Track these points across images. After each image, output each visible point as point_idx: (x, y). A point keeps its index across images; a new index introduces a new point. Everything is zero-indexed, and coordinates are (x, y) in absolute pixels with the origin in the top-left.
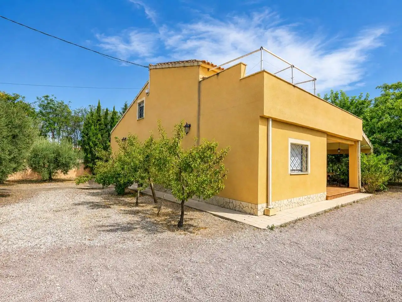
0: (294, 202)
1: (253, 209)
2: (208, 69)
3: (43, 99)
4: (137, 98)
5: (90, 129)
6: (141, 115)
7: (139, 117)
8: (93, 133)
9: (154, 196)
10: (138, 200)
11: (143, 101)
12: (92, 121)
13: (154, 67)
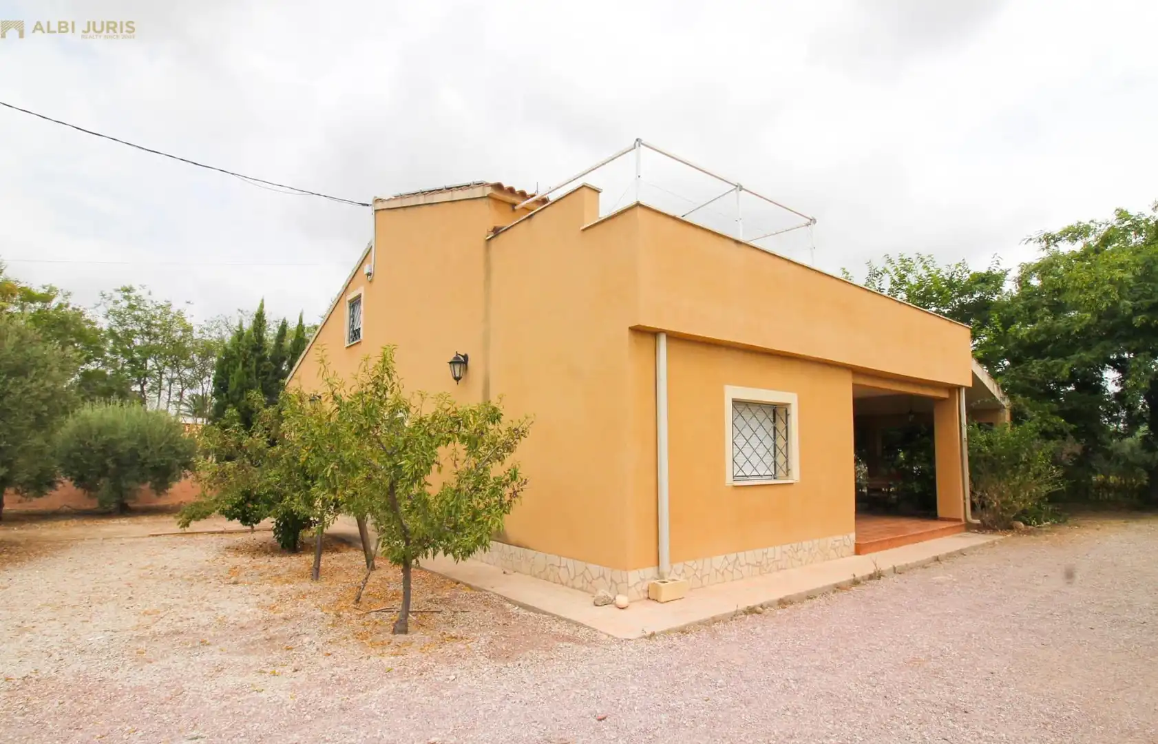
0: (748, 562)
1: (616, 584)
2: (514, 205)
3: (118, 296)
4: (346, 289)
5: (233, 372)
6: (355, 334)
7: (351, 340)
8: (240, 384)
9: (366, 550)
10: (318, 560)
11: (359, 296)
12: (239, 351)
13: (386, 203)
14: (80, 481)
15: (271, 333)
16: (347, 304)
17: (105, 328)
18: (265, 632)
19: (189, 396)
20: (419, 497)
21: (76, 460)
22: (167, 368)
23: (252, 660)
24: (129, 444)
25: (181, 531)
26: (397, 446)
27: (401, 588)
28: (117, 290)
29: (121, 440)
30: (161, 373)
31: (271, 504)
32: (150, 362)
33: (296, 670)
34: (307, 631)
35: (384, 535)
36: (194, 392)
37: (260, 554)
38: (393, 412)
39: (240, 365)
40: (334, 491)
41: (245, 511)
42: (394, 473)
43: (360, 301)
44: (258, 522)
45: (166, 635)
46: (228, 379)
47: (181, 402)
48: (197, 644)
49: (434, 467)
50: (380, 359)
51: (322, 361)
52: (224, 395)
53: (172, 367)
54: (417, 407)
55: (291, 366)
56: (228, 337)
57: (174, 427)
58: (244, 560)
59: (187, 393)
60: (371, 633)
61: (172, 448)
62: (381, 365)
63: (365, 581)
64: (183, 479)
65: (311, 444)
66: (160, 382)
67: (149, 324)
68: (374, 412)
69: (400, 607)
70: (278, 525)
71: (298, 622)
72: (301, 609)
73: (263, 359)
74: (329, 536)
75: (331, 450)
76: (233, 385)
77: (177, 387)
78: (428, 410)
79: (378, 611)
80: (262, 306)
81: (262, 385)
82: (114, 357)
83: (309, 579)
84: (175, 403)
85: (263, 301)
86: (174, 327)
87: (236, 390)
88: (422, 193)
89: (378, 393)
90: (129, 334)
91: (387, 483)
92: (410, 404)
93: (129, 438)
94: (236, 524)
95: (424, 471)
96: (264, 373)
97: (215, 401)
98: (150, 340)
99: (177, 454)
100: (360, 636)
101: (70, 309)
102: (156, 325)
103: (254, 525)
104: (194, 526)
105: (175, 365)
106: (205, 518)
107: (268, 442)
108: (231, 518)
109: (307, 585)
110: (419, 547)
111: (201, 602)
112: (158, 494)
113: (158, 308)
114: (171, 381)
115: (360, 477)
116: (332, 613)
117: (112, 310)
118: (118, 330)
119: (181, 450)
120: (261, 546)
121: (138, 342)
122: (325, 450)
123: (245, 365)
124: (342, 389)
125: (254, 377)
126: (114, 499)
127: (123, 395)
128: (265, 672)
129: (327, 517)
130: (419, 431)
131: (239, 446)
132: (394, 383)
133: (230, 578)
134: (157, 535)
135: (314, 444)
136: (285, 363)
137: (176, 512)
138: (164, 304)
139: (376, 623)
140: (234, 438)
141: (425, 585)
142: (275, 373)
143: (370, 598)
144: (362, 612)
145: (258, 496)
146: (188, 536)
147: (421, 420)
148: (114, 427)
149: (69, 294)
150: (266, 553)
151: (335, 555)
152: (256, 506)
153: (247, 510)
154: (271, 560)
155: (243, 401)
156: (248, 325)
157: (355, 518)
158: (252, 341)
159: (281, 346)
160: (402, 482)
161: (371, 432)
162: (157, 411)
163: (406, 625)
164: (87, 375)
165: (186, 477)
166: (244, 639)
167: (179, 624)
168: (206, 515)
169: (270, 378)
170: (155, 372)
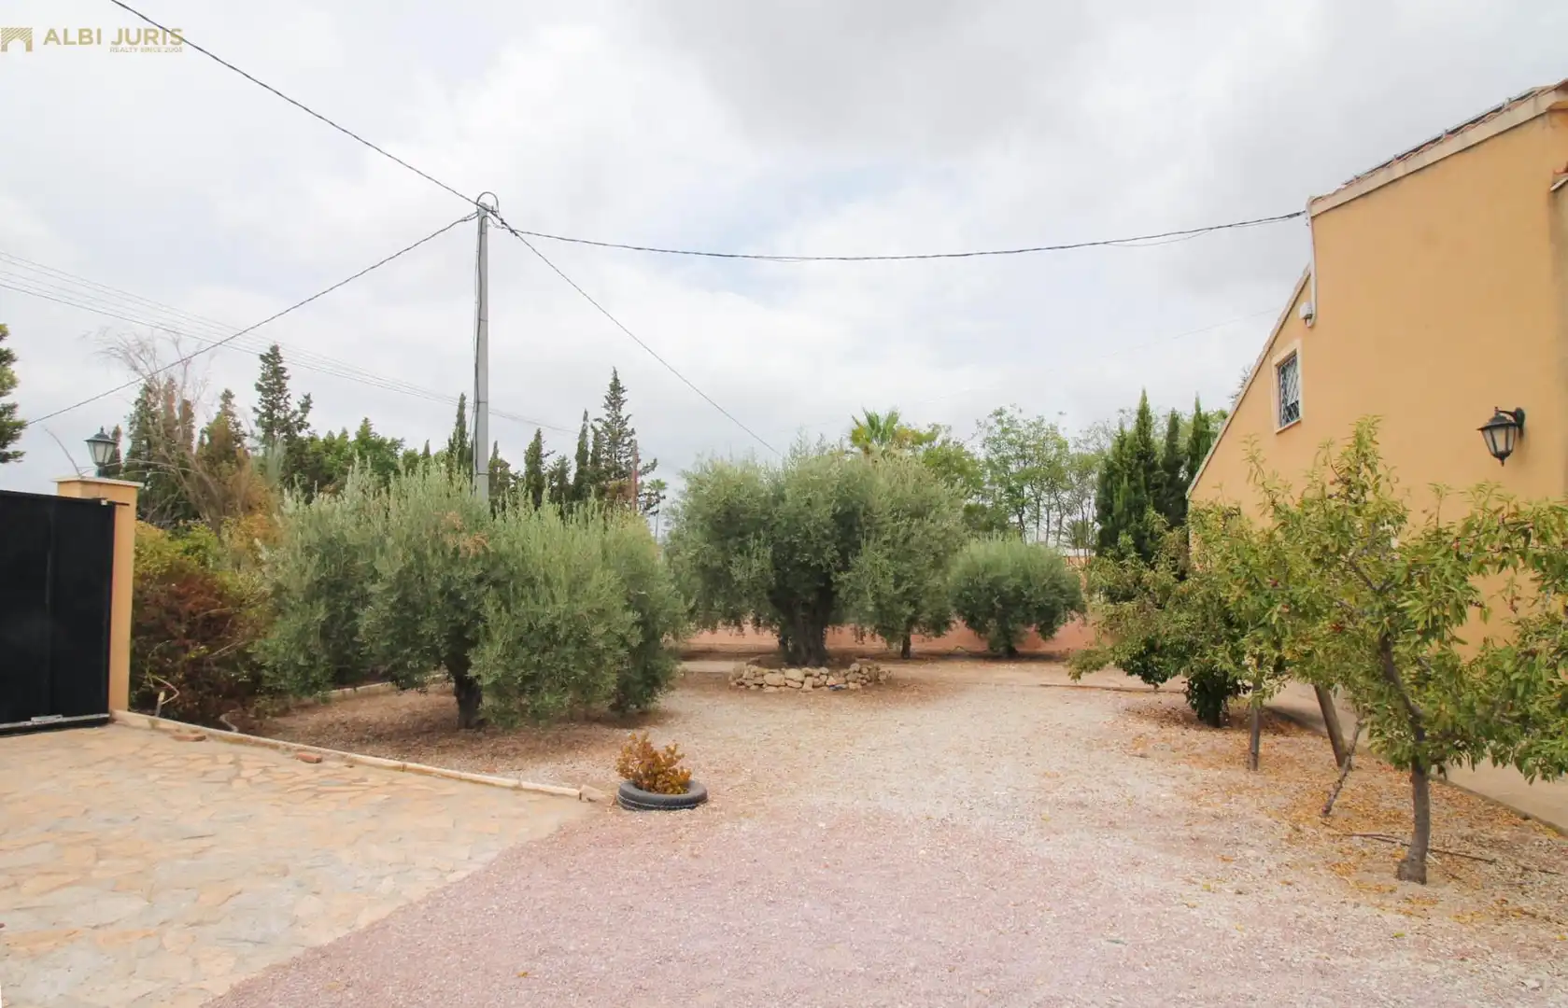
3: (992, 422)
4: (1271, 347)
5: (1118, 490)
6: (1291, 411)
7: (1284, 421)
8: (1127, 504)
9: (1334, 738)
10: (1255, 743)
11: (1294, 354)
12: (1122, 462)
13: (1329, 200)
14: (971, 622)
15: (1159, 433)
16: (1274, 371)
17: (983, 458)
18: (1188, 828)
19: (1068, 525)
20: (1441, 661)
21: (967, 599)
22: (1044, 494)
23: (1177, 862)
24: (1013, 582)
25: (1072, 682)
26: (1393, 577)
27: (1408, 808)
28: (991, 416)
29: (1007, 577)
30: (1038, 500)
31: (1182, 658)
32: (1027, 490)
33: (1240, 893)
34: (1251, 841)
35: (1369, 719)
36: (1074, 518)
37: (1169, 723)
38: (1374, 523)
39: (1126, 478)
40: (1277, 645)
41: (1148, 664)
42: (1389, 622)
43: (1294, 361)
44: (1164, 680)
45: (1070, 804)
46: (1112, 499)
47: (1060, 532)
48: (1106, 824)
49: (1472, 612)
50: (1350, 442)
51: (1253, 459)
52: (1110, 519)
53: (1049, 492)
54: (1430, 512)
55: (1192, 472)
56: (1108, 445)
57: (1056, 561)
58: (1148, 728)
59: (1066, 520)
60: (1355, 868)
61: (1056, 586)
62: (1353, 450)
63: (1338, 785)
64: (1069, 622)
65: (1243, 576)
66: (1038, 511)
67: (1022, 447)
68: (1346, 524)
69: (1408, 839)
70: (1191, 687)
71: (1236, 825)
72: (1236, 808)
73: (1152, 467)
74: (1270, 709)
75: (1275, 585)
76: (1119, 505)
77: (1055, 515)
78: (1453, 515)
79: (1365, 836)
80: (1144, 399)
81: (1155, 501)
82: (992, 488)
83: (1245, 770)
84: (1054, 532)
85: (1144, 392)
86: (1048, 445)
87: (1123, 511)
88: (1399, 158)
89: (1352, 495)
90: (1005, 461)
91: (1374, 634)
92: (1404, 509)
93: (1012, 575)
94: (1136, 681)
95: (1452, 618)
96: (1157, 486)
97: (1098, 527)
98: (1025, 464)
99: (1062, 592)
100: (1340, 869)
101: (951, 443)
102: (1029, 446)
103: (1159, 683)
104: (1087, 678)
105: (1052, 489)
106: (1098, 669)
107: (1175, 576)
108: (1131, 673)
109: (1240, 775)
110: (1446, 747)
111: (1104, 773)
112: (1045, 639)
113: (1031, 426)
114: (1049, 508)
115: (1323, 626)
116: (1286, 824)
117: (988, 438)
118: (994, 457)
119: (1064, 587)
120: (1169, 713)
121: (1013, 468)
122: (1265, 586)
123: (1131, 478)
124: (1287, 496)
125: (1144, 492)
126: (1002, 643)
127: (1004, 528)
128: (1195, 883)
129: (1267, 684)
130: (1437, 550)
131: (1139, 581)
132: (1379, 477)
133: (1136, 749)
134: (1047, 686)
135: (1248, 577)
136: (1182, 469)
137: (1065, 660)
138: (1035, 420)
139: (1364, 855)
140: (1130, 572)
141: (1451, 810)
142: (1170, 484)
143: (1346, 813)
144: (1337, 832)
145: (1162, 647)
146: (1079, 690)
147: (1438, 532)
148: (997, 564)
149: (950, 428)
150: (1177, 722)
151: (1280, 738)
152: (1161, 660)
153: (1150, 665)
154: (1185, 732)
155: (1132, 525)
156: (1130, 428)
157: (1312, 687)
158: (1138, 447)
159: (1174, 446)
160: (1408, 635)
161: (1342, 557)
162: (1037, 544)
163: (1424, 870)
164: (969, 510)
165: (1073, 619)
166: (1161, 832)
167: (1082, 795)
168: (1098, 667)
169: (1164, 491)
170: (1033, 500)
